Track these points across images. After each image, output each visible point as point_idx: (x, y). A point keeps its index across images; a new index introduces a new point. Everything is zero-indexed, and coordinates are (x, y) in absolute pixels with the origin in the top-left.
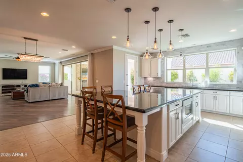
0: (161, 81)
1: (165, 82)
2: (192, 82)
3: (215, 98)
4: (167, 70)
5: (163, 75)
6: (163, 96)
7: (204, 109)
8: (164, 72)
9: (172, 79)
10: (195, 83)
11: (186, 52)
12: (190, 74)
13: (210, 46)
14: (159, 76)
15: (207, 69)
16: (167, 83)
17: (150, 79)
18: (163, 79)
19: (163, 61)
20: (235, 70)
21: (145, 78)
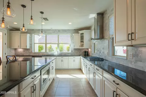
0: (30, 51)
1: (33, 52)
2: (50, 52)
3: (62, 61)
4: (34, 43)
5: (31, 47)
6: (31, 63)
7: (57, 68)
8: (32, 45)
9: (39, 50)
10: (52, 52)
11: (47, 32)
12: (50, 47)
13: (60, 31)
14: (28, 47)
15: (58, 44)
16: (34, 53)
17: (20, 50)
18: (31, 50)
19: (31, 36)
20: (70, 45)
21: (15, 49)
